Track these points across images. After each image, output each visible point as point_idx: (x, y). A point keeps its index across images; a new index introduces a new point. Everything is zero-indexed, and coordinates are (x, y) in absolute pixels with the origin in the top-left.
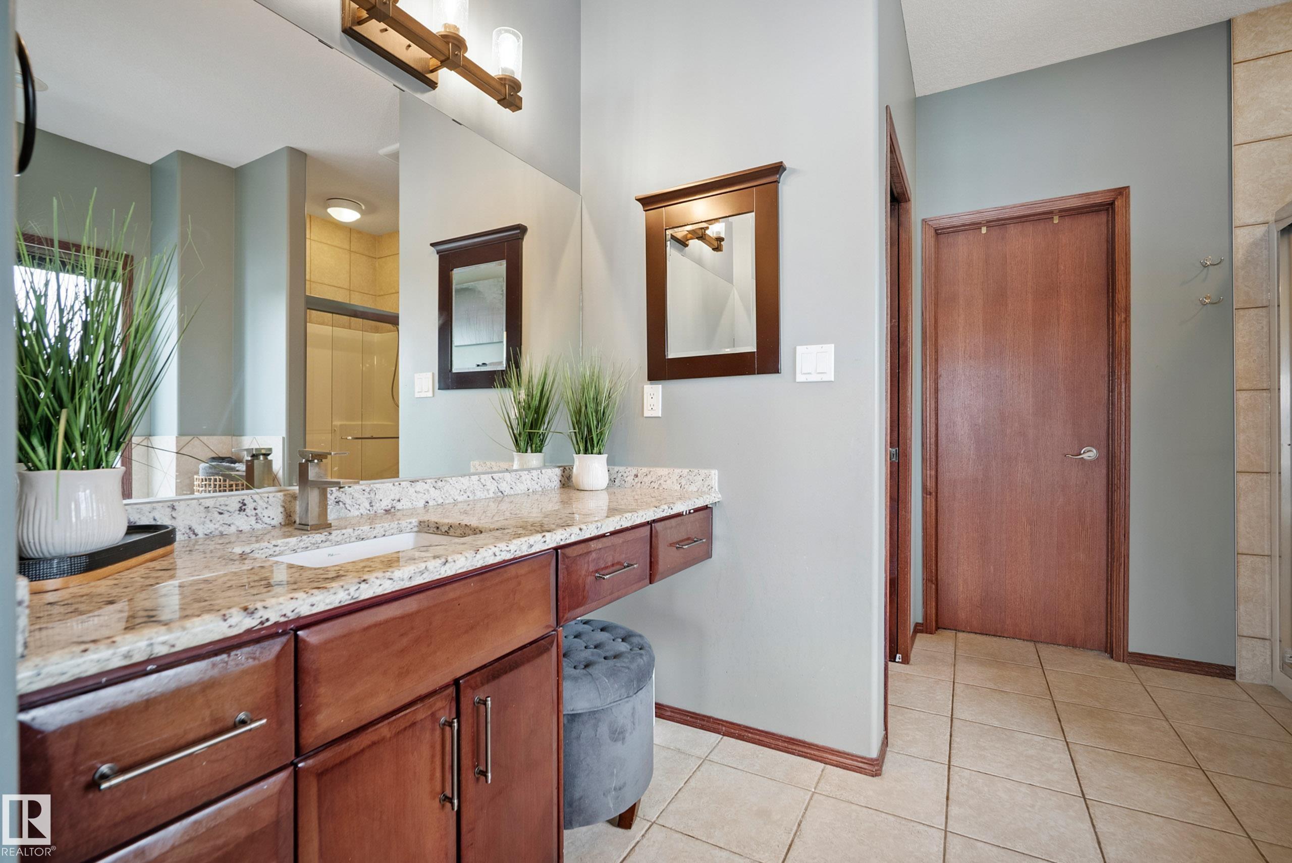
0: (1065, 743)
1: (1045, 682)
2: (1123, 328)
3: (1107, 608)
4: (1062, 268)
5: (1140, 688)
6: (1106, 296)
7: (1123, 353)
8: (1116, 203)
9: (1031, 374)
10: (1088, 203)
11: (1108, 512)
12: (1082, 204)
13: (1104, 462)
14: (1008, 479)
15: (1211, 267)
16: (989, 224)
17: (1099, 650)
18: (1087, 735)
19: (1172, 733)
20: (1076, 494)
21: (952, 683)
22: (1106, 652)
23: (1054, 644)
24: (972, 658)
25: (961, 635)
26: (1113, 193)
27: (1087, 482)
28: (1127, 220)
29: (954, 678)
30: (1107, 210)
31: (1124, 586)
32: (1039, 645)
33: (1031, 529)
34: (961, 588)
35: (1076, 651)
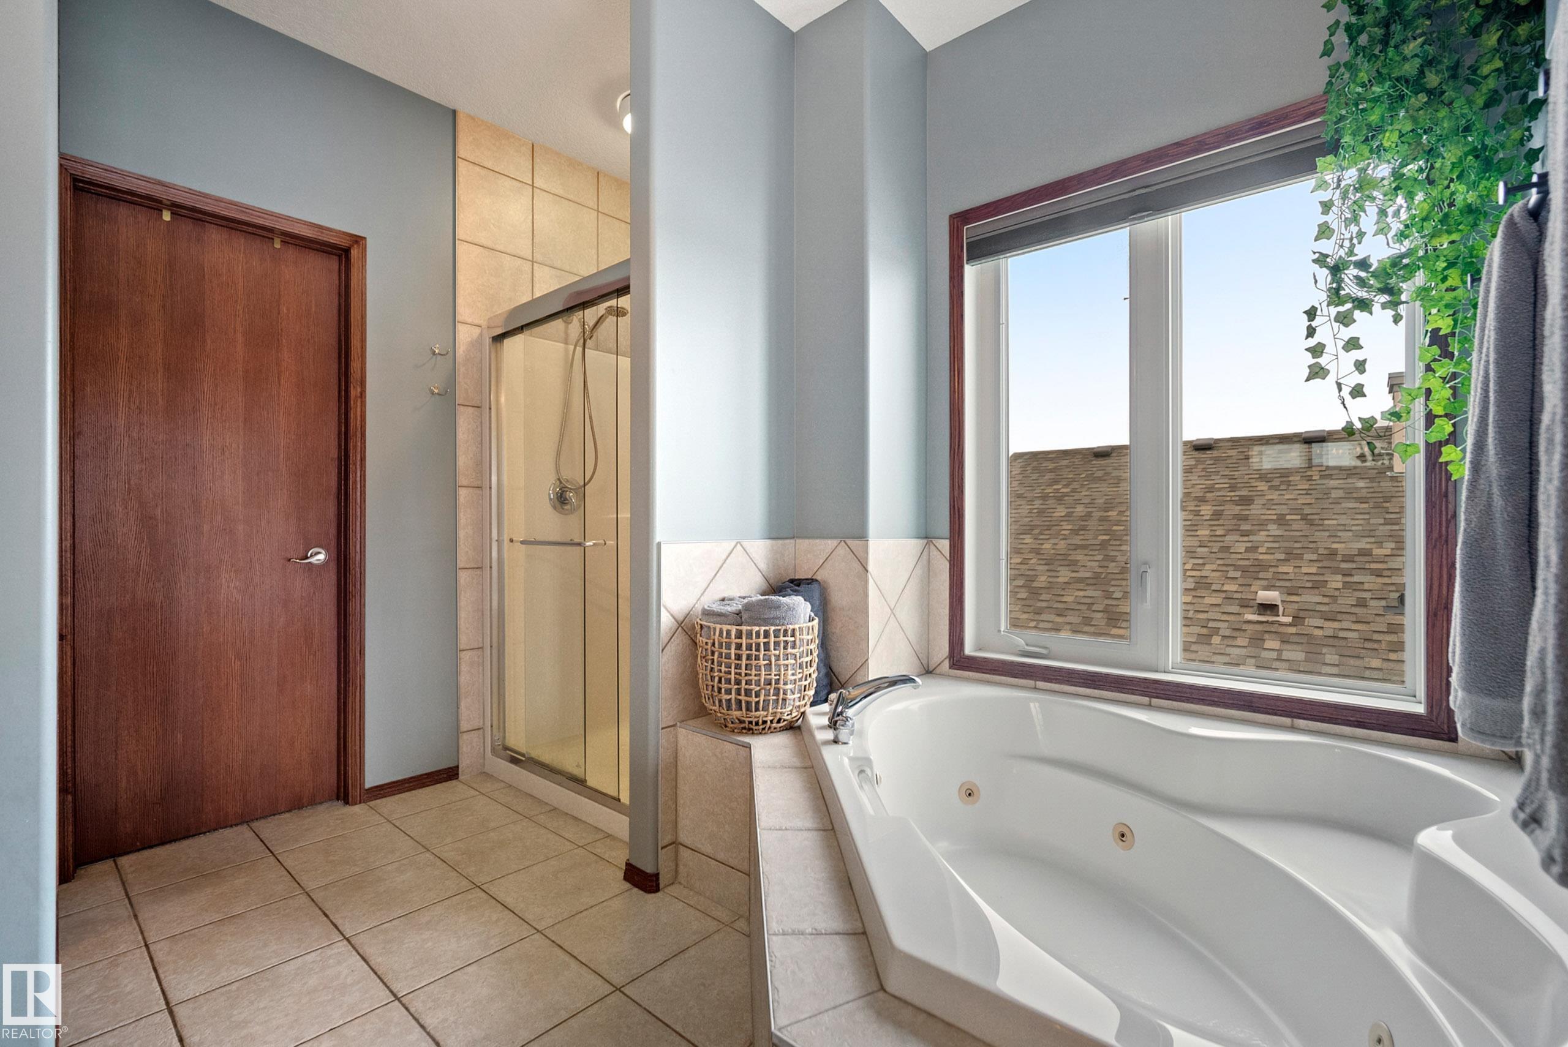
0: (345, 942)
1: (286, 873)
2: (359, 404)
3: (339, 744)
4: (285, 311)
5: (389, 826)
6: (336, 361)
7: (359, 435)
8: (352, 251)
9: (241, 447)
10: (320, 238)
11: (339, 627)
12: (313, 236)
13: (333, 566)
14: (205, 598)
15: (439, 357)
16: (177, 208)
17: (330, 800)
18: (364, 915)
19: (439, 862)
20: (302, 609)
21: (144, 949)
22: (338, 799)
23: (274, 815)
24: (162, 889)
25: (125, 861)
26: (348, 238)
27: (314, 593)
28: (364, 278)
29: (144, 938)
30: (340, 256)
31: (360, 712)
32: (255, 825)
33: (241, 665)
34: (124, 784)
35: (305, 812)
